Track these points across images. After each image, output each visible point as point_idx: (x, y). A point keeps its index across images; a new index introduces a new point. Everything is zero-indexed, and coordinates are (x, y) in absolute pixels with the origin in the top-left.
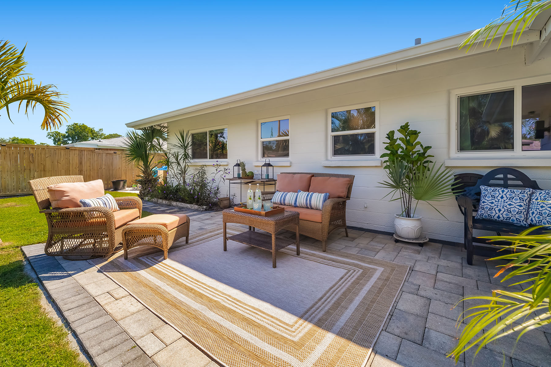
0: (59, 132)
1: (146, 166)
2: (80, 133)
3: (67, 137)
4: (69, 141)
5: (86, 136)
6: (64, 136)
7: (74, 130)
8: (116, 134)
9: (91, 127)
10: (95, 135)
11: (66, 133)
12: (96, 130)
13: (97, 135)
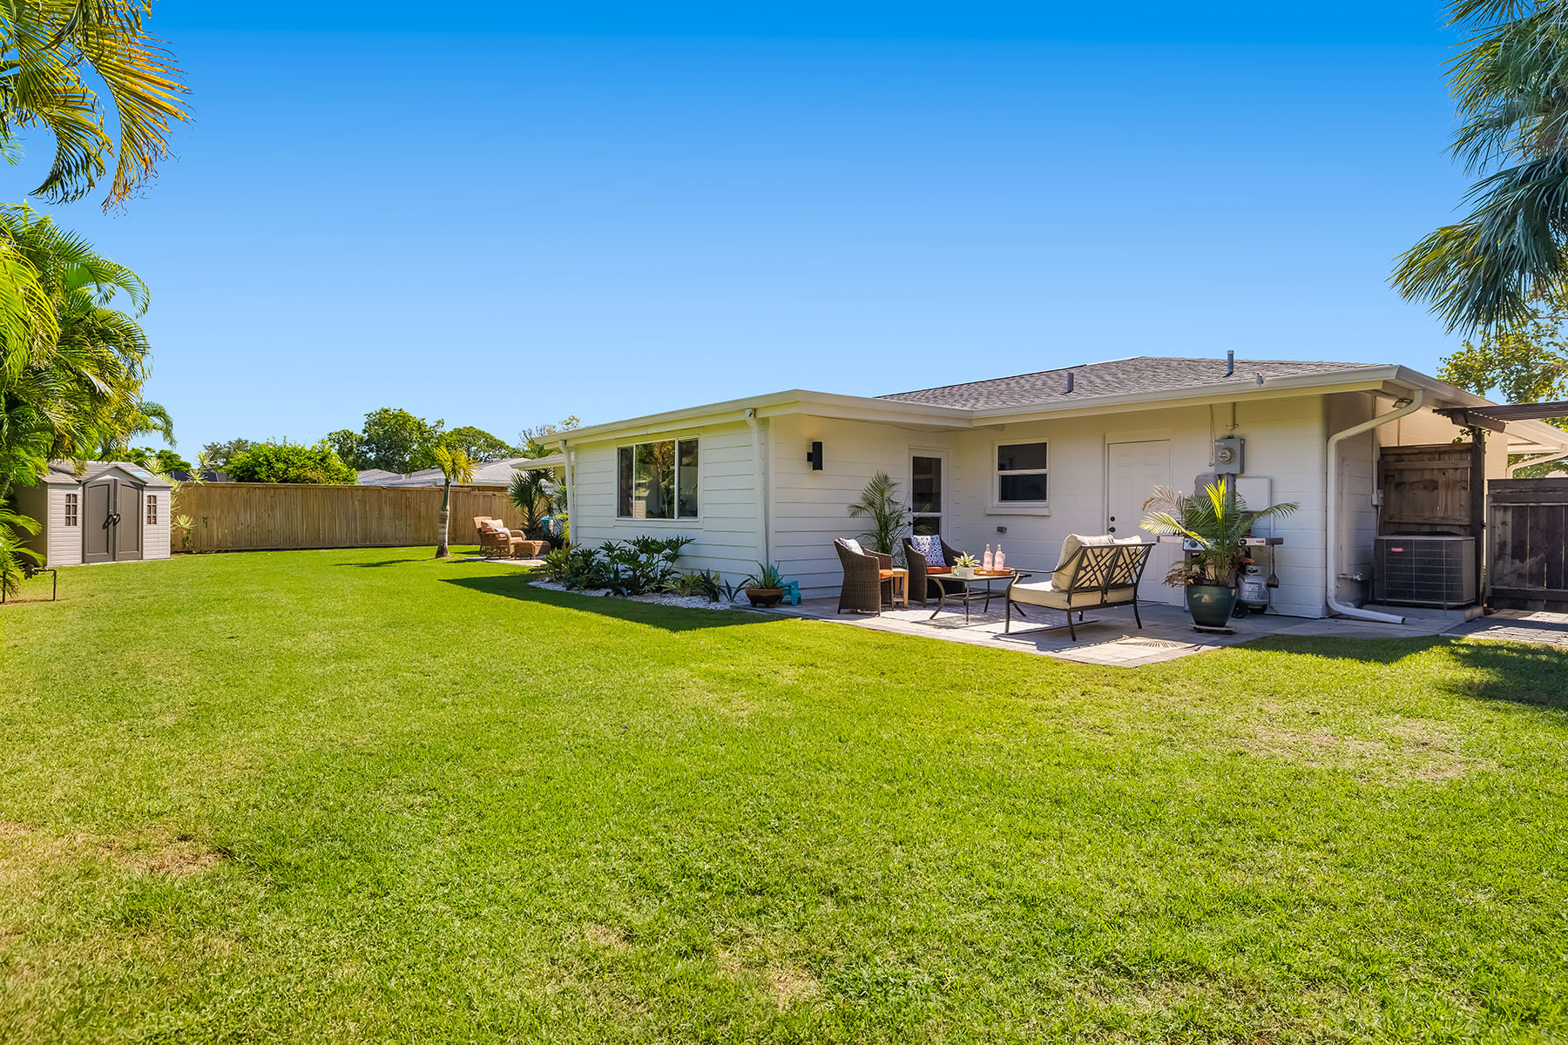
0: (351, 431)
1: (531, 513)
2: (395, 433)
3: (367, 443)
4: (370, 454)
5: (406, 440)
6: (361, 442)
7: (382, 425)
8: (471, 427)
9: (418, 418)
10: (426, 435)
11: (365, 431)
12: (430, 423)
13: (432, 437)
